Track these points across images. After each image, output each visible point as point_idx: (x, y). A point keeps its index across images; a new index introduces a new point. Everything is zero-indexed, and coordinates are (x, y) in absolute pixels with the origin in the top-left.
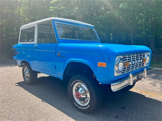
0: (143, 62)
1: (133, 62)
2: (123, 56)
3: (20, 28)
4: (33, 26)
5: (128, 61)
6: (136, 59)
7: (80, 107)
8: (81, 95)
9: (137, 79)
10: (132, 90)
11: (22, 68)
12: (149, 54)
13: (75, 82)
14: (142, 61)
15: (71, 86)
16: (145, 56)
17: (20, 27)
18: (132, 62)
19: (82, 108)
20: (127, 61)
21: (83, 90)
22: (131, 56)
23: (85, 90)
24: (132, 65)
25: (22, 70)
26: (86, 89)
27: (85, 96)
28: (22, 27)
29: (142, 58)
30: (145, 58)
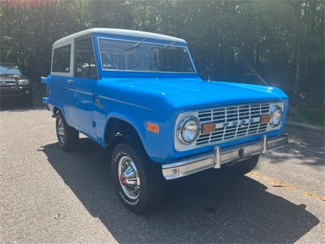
0: (260, 122)
1: (228, 124)
2: (199, 112)
3: (53, 45)
4: (69, 43)
5: (214, 122)
6: (238, 117)
7: (127, 201)
8: (127, 180)
9: (239, 157)
10: (252, 175)
11: (55, 119)
12: (281, 105)
13: (120, 154)
14: (257, 120)
15: (116, 160)
16: (270, 110)
17: (53, 43)
18: (226, 122)
19: (129, 203)
20: (212, 120)
21: (132, 171)
22: (226, 111)
23: (133, 170)
24: (227, 128)
25: (55, 122)
26: (136, 170)
27: (133, 183)
28: (55, 43)
29: (261, 114)
30: (269, 113)
